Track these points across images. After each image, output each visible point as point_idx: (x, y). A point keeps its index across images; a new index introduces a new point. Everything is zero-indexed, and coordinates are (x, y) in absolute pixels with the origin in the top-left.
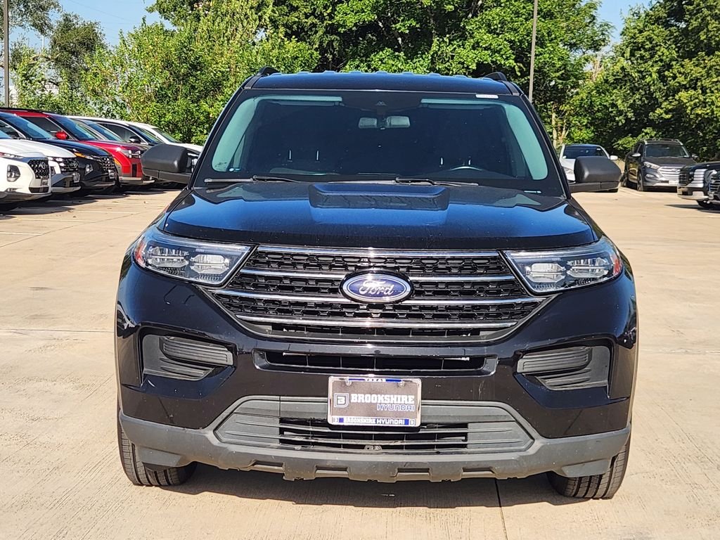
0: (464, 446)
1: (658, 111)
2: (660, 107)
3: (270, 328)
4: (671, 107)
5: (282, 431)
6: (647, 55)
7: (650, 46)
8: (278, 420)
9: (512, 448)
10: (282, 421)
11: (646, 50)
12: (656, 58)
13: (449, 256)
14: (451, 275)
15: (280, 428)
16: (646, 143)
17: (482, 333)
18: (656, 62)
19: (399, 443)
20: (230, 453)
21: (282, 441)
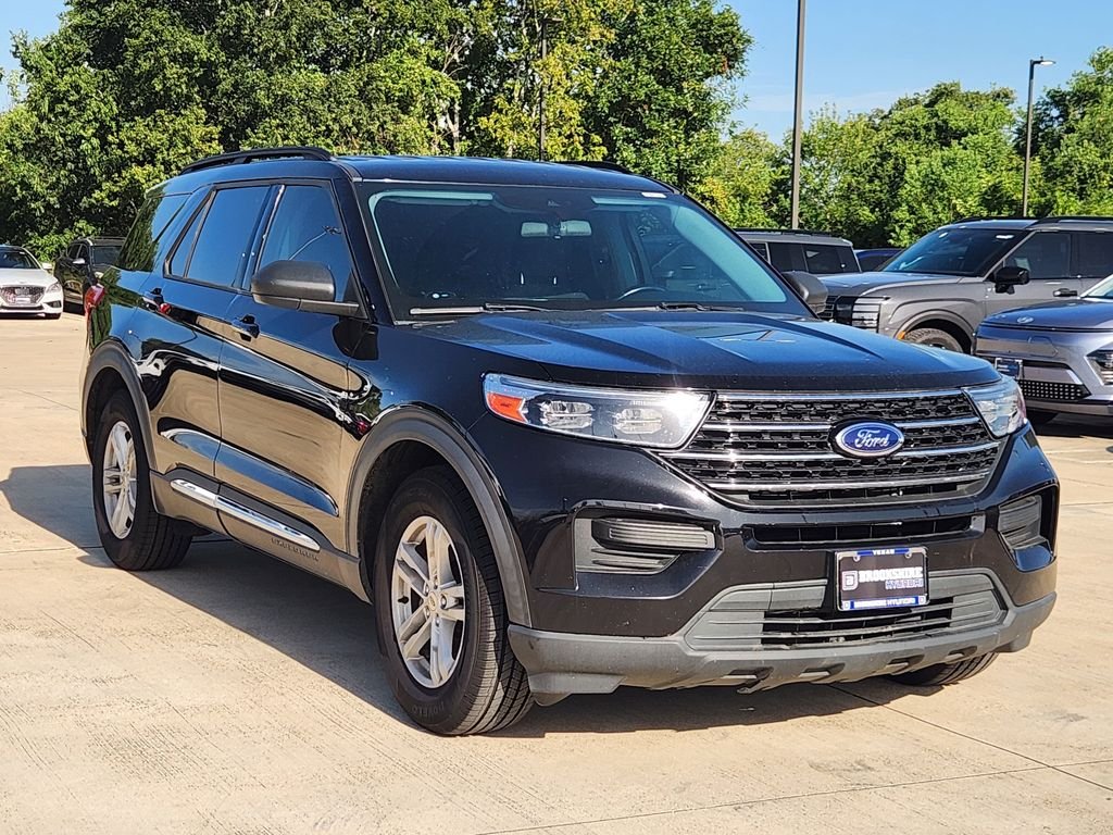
0: (947, 625)
1: (97, 194)
2: (99, 187)
3: (746, 497)
4: (118, 189)
5: (767, 628)
6: (73, 111)
7: (76, 97)
8: (763, 614)
9: (986, 622)
10: (767, 615)
11: (71, 104)
12: (88, 115)
13: (922, 396)
14: (928, 419)
15: (764, 624)
16: (91, 244)
17: (959, 488)
18: (89, 121)
19: (890, 628)
20: (709, 663)
21: (764, 641)
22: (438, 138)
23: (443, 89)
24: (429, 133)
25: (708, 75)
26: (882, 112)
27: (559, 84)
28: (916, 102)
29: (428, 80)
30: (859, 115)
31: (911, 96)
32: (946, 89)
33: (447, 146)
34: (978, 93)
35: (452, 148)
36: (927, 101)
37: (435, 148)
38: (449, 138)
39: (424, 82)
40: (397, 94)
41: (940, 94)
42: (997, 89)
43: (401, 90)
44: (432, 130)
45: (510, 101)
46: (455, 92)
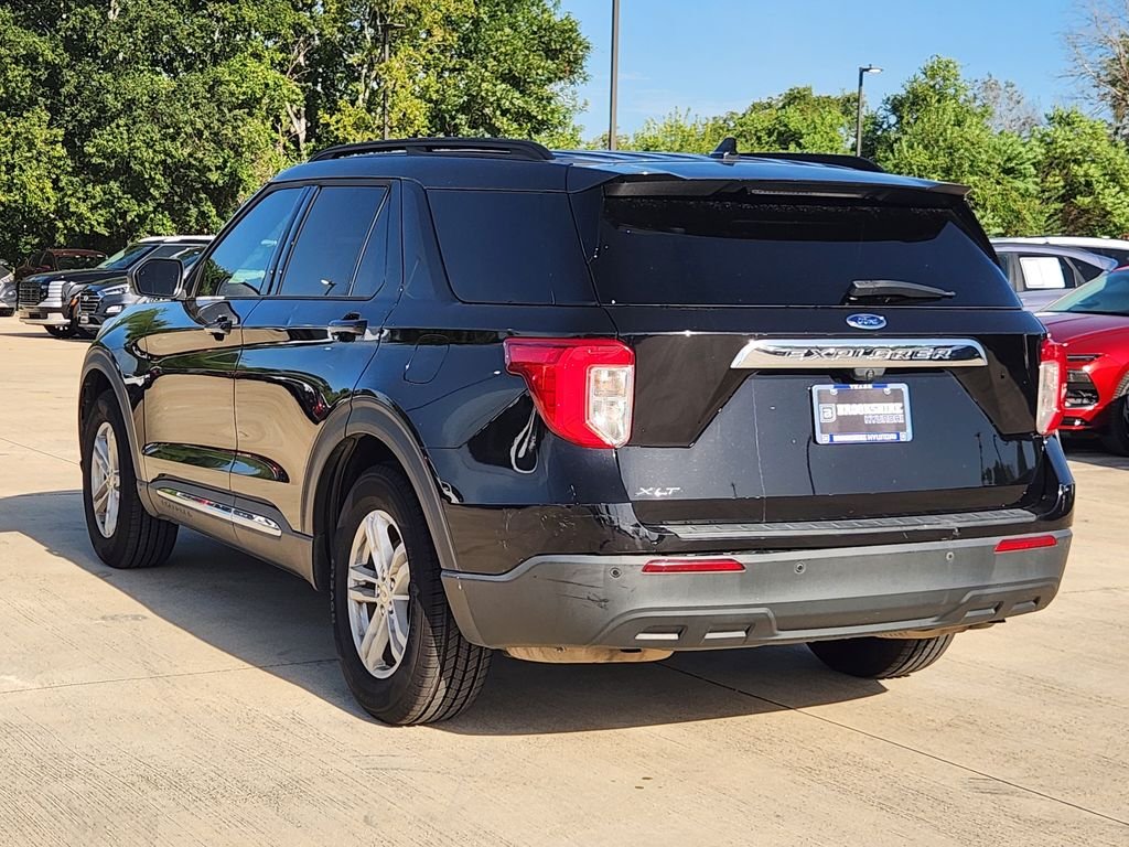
22: (283, 140)
23: (285, 91)
24: (274, 135)
25: (550, 80)
26: (736, 114)
27: (403, 87)
28: (770, 106)
29: (271, 83)
30: (714, 118)
31: (765, 101)
32: (799, 93)
33: (293, 147)
34: (829, 97)
35: (299, 150)
36: (781, 104)
37: (280, 149)
38: (295, 140)
39: (267, 85)
40: (241, 97)
41: (794, 98)
42: (847, 93)
43: (244, 93)
44: (277, 132)
45: (353, 103)
46: (297, 94)
